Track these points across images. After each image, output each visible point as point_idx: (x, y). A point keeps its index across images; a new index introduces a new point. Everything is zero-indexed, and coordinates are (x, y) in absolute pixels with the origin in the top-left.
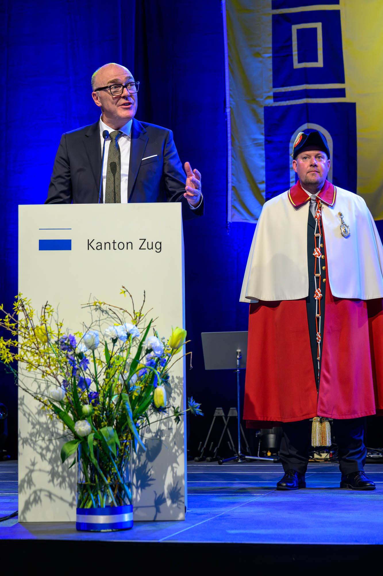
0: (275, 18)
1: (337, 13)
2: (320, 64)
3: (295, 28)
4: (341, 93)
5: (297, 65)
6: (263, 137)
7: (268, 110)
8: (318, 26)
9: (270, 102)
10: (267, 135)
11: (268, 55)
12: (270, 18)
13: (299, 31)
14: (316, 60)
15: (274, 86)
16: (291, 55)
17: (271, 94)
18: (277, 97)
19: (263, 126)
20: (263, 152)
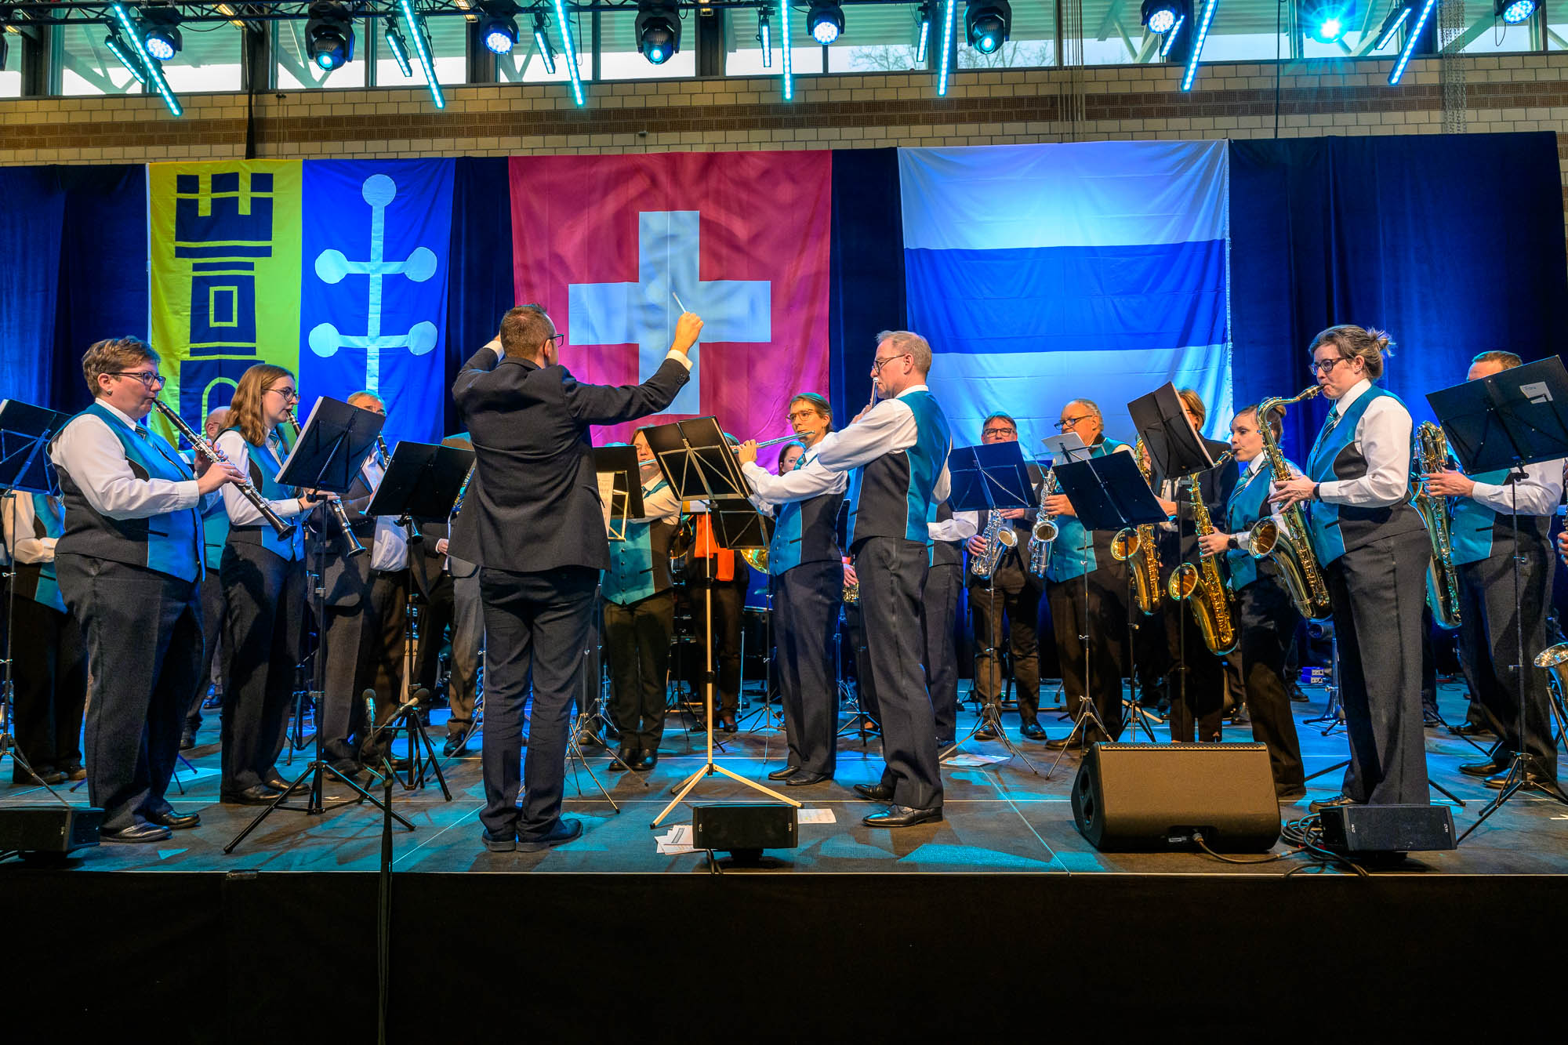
0: (195, 279)
1: (252, 278)
2: (234, 324)
3: (213, 290)
4: (252, 351)
5: (213, 324)
6: (178, 389)
7: (184, 364)
8: (234, 289)
9: (187, 357)
10: (182, 387)
11: (187, 313)
12: (191, 279)
13: (216, 293)
14: (231, 320)
15: (191, 342)
16: (208, 315)
17: (188, 349)
18: (193, 352)
19: (179, 378)
20: (178, 402)
